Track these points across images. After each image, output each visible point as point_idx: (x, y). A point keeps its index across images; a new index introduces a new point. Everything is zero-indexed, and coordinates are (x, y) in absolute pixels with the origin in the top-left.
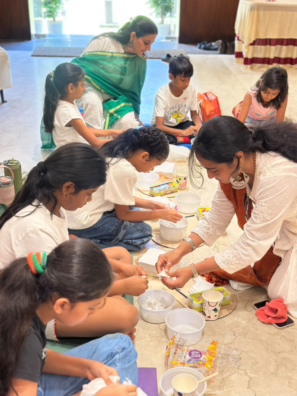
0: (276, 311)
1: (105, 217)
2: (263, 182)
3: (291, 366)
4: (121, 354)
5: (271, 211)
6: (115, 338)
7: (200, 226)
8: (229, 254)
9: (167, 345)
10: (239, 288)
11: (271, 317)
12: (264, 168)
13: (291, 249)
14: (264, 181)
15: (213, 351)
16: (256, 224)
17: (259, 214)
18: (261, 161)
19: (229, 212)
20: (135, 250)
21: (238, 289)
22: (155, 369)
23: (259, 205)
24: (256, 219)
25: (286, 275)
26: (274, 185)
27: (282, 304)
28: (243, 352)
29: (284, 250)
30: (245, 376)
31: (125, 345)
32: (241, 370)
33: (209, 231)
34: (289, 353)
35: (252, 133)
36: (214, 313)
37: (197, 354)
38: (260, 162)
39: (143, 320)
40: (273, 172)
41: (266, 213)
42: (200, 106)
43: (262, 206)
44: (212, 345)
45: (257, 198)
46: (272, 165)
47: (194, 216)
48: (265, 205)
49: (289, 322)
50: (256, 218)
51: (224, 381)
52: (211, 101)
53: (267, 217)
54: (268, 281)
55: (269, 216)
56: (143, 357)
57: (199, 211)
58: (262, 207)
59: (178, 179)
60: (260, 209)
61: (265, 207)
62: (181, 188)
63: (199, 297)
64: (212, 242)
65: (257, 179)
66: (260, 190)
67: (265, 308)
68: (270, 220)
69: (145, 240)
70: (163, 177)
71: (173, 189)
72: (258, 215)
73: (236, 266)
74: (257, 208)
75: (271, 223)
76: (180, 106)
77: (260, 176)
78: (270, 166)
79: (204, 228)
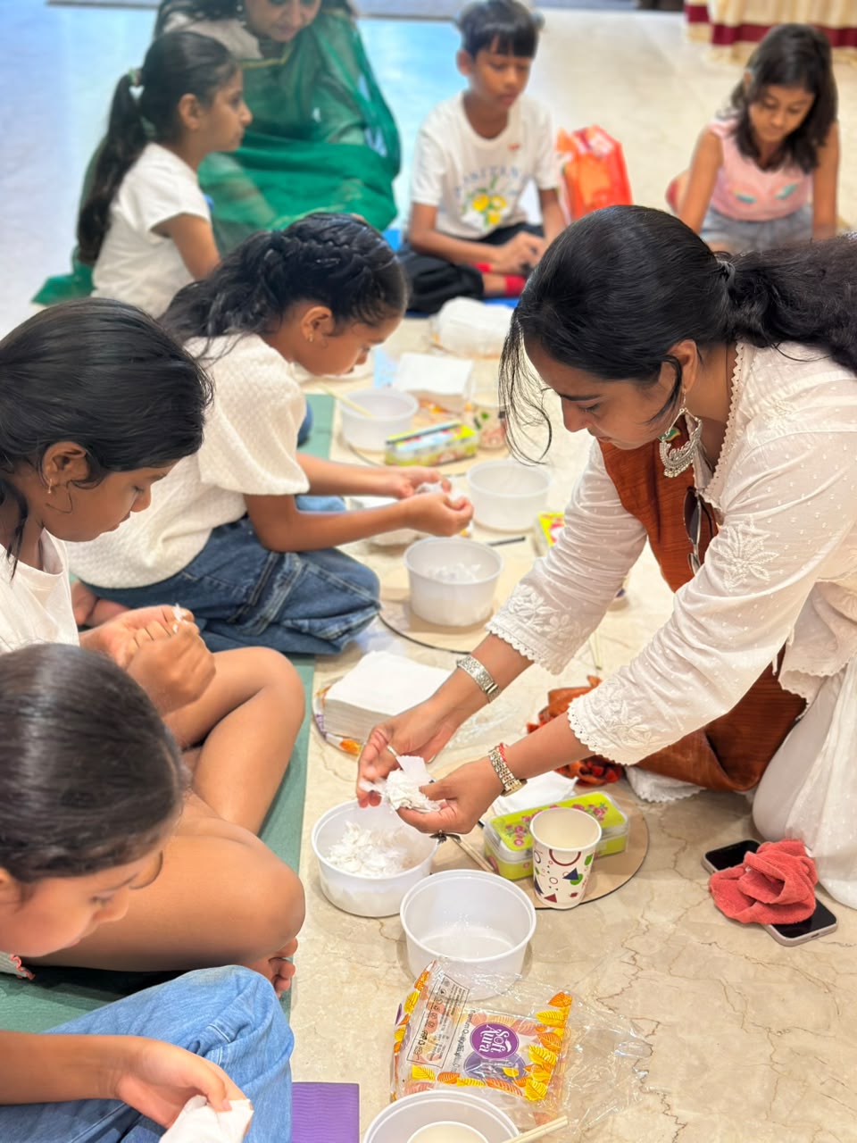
0: (777, 884)
1: (218, 542)
2: (756, 452)
3: (822, 1083)
4: (231, 1047)
5: (777, 555)
6: (216, 985)
7: (515, 610)
8: (617, 701)
9: (401, 1005)
10: (657, 795)
11: (761, 902)
12: (763, 402)
13: (841, 675)
14: (760, 450)
15: (558, 1031)
16: (719, 593)
17: (735, 560)
18: (752, 376)
19: (621, 552)
20: (322, 651)
21: (654, 798)
22: (355, 1088)
23: (737, 532)
24: (722, 578)
25: (819, 761)
26: (797, 466)
27: (799, 858)
28: (660, 1026)
29: (817, 677)
30: (662, 1117)
31: (250, 1013)
32: (651, 1092)
33: (547, 629)
34: (818, 1032)
35: (727, 275)
36: (568, 887)
37: (500, 1041)
38: (747, 378)
39: (331, 903)
40: (792, 417)
41: (758, 559)
42: (565, 174)
43: (745, 534)
44: (556, 1010)
45: (728, 507)
46: (792, 394)
47: (523, 539)
48: (760, 531)
49: (822, 919)
50: (721, 572)
51: (589, 1134)
52: (598, 159)
53: (762, 573)
54: (755, 775)
55: (770, 570)
56: (318, 1040)
57: (539, 524)
58: (748, 539)
59: (478, 415)
60: (736, 545)
61: (757, 539)
62: (487, 445)
63: (521, 828)
64: (562, 661)
65: (734, 437)
66: (741, 478)
67: (742, 870)
68: (772, 584)
69: (356, 619)
70: (432, 407)
71: (461, 449)
72: (730, 564)
73: (644, 743)
74: (729, 541)
75: (774, 593)
76: (498, 171)
77: (744, 430)
78: (784, 395)
79: (529, 618)
